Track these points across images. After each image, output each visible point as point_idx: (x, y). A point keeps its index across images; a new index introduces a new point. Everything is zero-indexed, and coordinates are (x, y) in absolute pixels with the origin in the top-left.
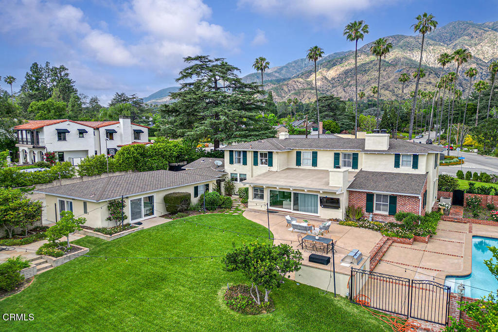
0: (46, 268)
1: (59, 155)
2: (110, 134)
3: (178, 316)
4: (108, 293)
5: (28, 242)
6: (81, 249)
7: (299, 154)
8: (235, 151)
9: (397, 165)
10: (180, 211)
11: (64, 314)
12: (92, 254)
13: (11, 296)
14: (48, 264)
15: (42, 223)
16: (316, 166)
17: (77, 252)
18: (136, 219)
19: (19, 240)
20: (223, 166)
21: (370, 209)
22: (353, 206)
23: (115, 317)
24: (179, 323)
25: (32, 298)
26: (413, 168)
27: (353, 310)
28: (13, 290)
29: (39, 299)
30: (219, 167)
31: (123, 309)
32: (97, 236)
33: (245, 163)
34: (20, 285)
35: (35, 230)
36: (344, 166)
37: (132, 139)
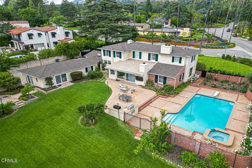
0: (22, 105)
1: (31, 46)
2: (54, 35)
3: (63, 126)
4: (42, 116)
5: (16, 94)
6: (35, 97)
7: (134, 52)
8: (106, 50)
9: (173, 61)
10: (78, 80)
11: (25, 124)
12: (39, 100)
13: (9, 116)
14: (22, 103)
15: (22, 84)
16: (141, 59)
17: (33, 99)
18: (59, 83)
19: (13, 92)
20: (101, 56)
21: (156, 81)
22: (150, 80)
23: (42, 125)
24: (62, 128)
25: (16, 117)
26: (179, 63)
27: (123, 126)
28: (10, 114)
29: (18, 117)
30: (99, 56)
31: (46, 123)
32: (42, 92)
33: (110, 56)
34: (12, 112)
35: (19, 87)
36: (153, 59)
37: (64, 37)
